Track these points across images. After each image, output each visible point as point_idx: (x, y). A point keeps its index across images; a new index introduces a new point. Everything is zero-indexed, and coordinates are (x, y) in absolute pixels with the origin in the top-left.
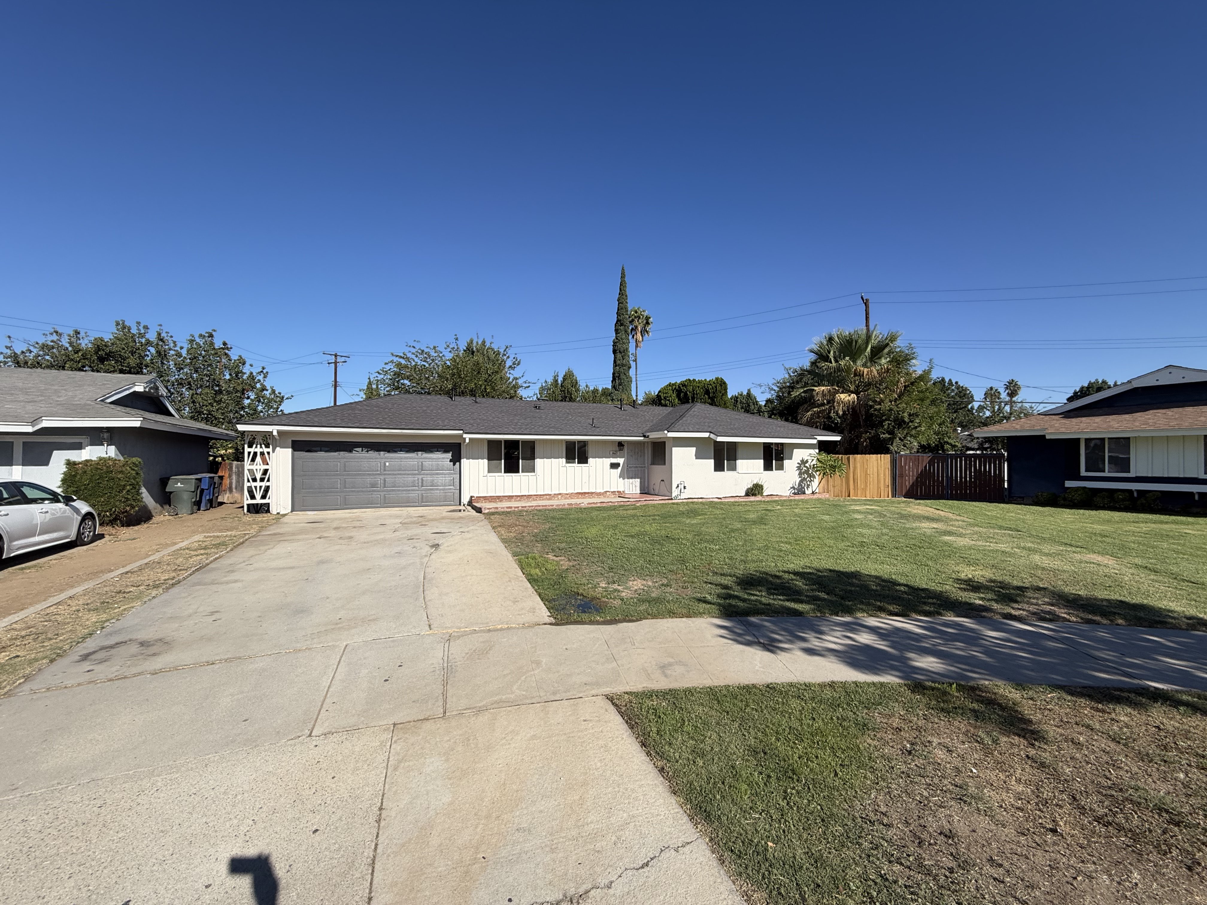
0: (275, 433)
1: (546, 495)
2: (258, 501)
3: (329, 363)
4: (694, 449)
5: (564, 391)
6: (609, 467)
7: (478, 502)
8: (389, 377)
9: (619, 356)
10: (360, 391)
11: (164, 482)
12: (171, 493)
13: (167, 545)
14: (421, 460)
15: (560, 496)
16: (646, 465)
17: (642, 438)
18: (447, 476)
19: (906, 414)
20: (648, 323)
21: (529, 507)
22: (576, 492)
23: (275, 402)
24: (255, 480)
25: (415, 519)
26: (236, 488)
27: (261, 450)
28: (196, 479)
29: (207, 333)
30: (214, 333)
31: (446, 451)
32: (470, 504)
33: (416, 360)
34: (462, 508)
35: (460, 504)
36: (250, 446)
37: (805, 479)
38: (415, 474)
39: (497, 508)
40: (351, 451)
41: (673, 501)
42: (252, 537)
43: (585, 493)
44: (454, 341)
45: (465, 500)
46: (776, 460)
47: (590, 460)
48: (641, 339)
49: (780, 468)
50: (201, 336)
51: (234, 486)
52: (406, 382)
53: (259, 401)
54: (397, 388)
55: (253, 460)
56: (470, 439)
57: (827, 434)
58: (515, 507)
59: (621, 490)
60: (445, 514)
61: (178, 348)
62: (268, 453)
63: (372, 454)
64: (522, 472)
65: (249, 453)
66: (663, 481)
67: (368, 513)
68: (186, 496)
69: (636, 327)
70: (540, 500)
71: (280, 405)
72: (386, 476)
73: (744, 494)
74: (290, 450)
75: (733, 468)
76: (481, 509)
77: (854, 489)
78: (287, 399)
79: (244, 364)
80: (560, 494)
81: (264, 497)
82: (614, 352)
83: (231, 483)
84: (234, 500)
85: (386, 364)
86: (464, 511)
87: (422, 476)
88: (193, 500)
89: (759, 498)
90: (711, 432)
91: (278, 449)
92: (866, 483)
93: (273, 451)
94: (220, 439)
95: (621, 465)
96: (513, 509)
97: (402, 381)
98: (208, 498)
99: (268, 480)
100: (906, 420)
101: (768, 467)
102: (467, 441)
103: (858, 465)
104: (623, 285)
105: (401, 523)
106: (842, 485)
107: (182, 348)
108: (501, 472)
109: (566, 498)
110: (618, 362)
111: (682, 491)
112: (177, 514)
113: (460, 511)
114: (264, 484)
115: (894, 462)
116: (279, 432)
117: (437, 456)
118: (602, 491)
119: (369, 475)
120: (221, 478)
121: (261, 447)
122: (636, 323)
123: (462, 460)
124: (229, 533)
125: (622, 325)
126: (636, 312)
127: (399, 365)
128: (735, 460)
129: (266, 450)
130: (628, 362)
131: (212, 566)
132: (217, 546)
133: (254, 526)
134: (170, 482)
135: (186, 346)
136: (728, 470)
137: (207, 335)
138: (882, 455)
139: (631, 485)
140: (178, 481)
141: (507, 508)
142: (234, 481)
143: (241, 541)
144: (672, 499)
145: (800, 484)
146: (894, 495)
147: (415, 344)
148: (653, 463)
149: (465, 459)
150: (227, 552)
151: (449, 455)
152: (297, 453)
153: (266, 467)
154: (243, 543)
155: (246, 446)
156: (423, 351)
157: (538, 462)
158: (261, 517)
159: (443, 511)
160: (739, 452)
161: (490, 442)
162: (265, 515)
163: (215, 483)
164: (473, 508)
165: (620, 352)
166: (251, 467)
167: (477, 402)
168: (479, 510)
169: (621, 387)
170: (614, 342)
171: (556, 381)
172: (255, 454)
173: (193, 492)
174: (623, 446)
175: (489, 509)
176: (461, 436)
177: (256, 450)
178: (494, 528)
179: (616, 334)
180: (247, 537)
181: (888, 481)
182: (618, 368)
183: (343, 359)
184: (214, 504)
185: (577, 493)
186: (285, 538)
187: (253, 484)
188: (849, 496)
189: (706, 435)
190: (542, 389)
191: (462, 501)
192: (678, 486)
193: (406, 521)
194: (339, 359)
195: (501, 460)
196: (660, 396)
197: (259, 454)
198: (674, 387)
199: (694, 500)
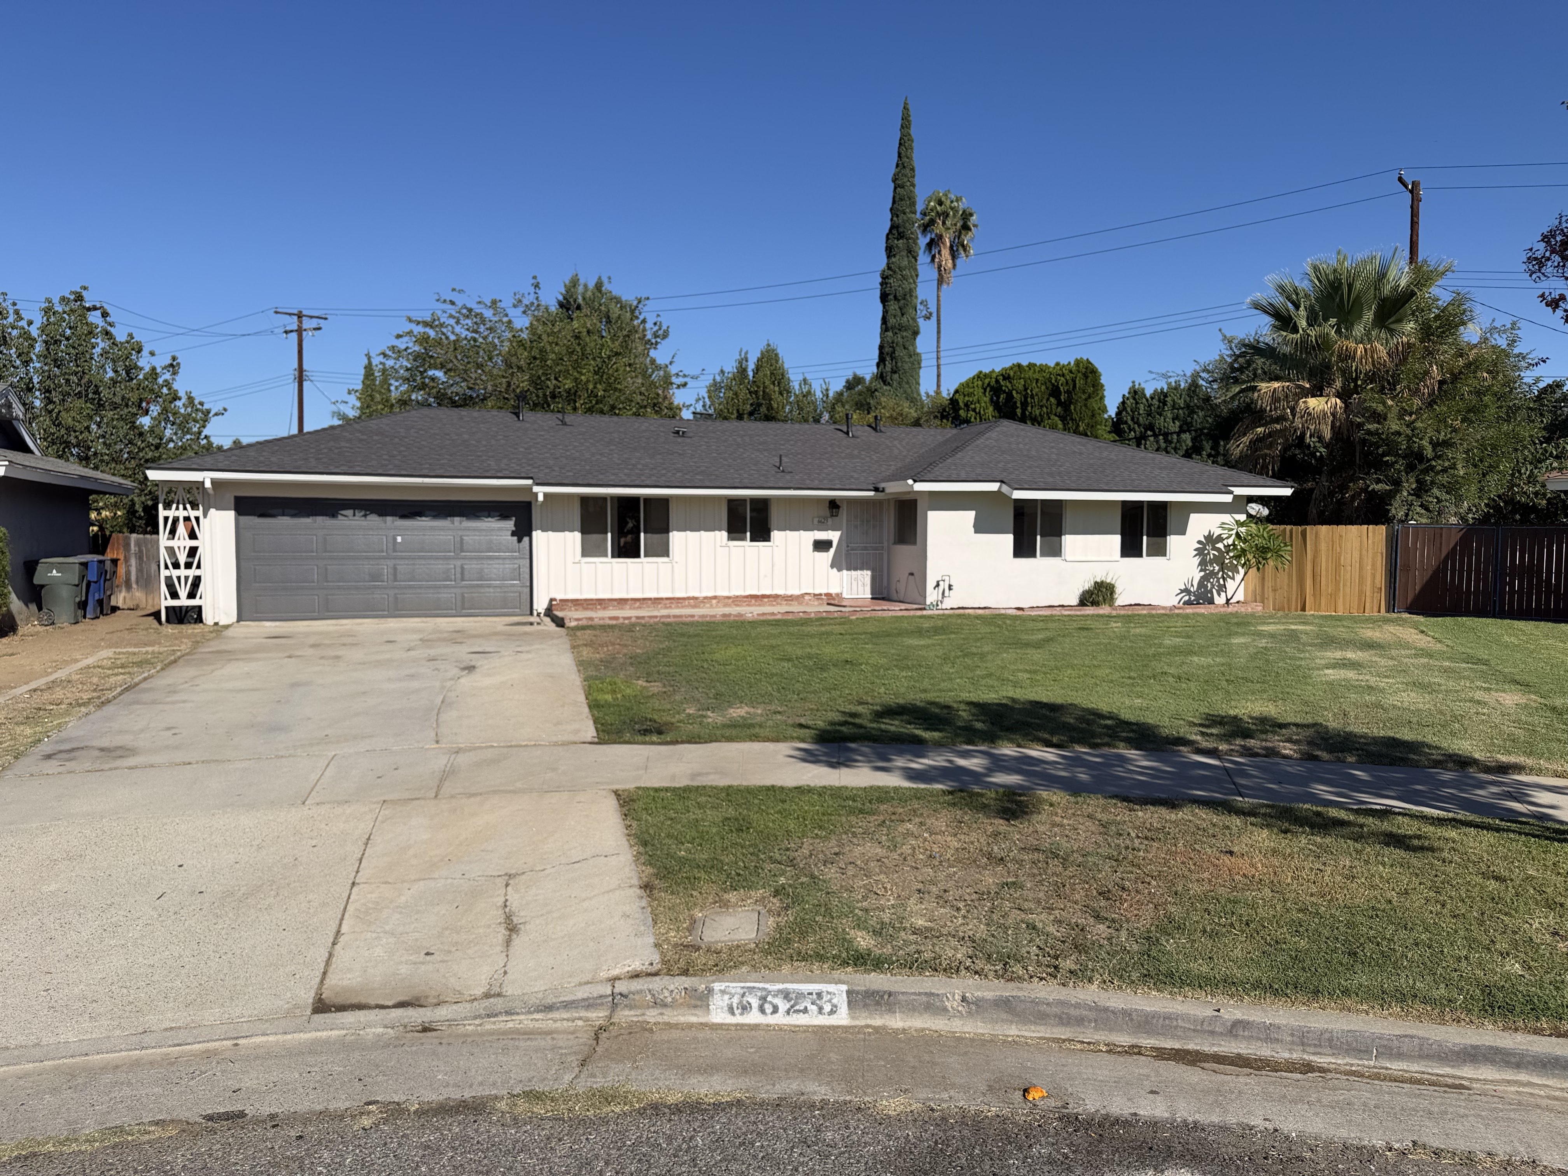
0: (208, 484)
1: (689, 598)
2: (183, 601)
3: (286, 332)
4: (973, 513)
5: (756, 392)
6: (811, 547)
7: (562, 610)
8: (405, 363)
9: (893, 306)
10: (349, 393)
11: (30, 568)
12: (42, 586)
13: (66, 663)
14: (460, 533)
15: (714, 601)
16: (886, 544)
17: (872, 493)
18: (508, 561)
19: (1425, 443)
20: (966, 228)
21: (651, 617)
22: (747, 593)
23: (195, 421)
24: (176, 566)
25: (445, 635)
26: (137, 582)
27: (185, 514)
28: (81, 564)
29: (72, 293)
30: (84, 293)
31: (504, 517)
32: (549, 612)
33: (458, 329)
34: (531, 619)
35: (531, 614)
36: (167, 506)
37: (1213, 574)
38: (449, 558)
39: (591, 619)
40: (334, 515)
41: (925, 613)
42: (187, 654)
43: (764, 596)
44: (532, 290)
45: (540, 605)
46: (1148, 536)
47: (776, 535)
48: (950, 264)
49: (1159, 550)
50: (63, 299)
51: (133, 578)
52: (439, 374)
53: (167, 420)
54: (423, 387)
55: (173, 532)
56: (546, 495)
57: (1261, 482)
58: (625, 618)
59: (834, 591)
60: (501, 628)
61: (23, 323)
62: (197, 519)
63: (374, 520)
64: (645, 556)
65: (166, 519)
66: (912, 574)
67: (366, 626)
68: (65, 593)
69: (940, 237)
70: (677, 607)
71: (204, 427)
72: (398, 562)
73: (1075, 601)
74: (231, 514)
75: (1055, 551)
76: (562, 619)
77: (1314, 595)
78: (216, 414)
79: (139, 351)
80: (715, 597)
81: (192, 595)
82: (884, 298)
83: (128, 573)
84: (135, 603)
85: (399, 336)
86: (538, 624)
87: (463, 562)
88: (78, 600)
89: (1104, 610)
90: (1002, 482)
91: (212, 511)
92: (1337, 583)
93: (205, 516)
94: (105, 493)
95: (835, 544)
96: (621, 621)
97: (431, 373)
98: (97, 597)
99: (199, 567)
100: (1429, 452)
101: (1130, 549)
102: (541, 498)
103: (1323, 546)
104: (904, 144)
105: (421, 640)
106: (1290, 586)
107: (30, 323)
108: (606, 556)
109: (725, 605)
110: (892, 321)
111: (947, 594)
112: (53, 623)
113: (531, 624)
114: (192, 573)
115: (1393, 544)
116: (213, 482)
117: (488, 524)
118: (797, 592)
119: (367, 558)
120: (115, 562)
121: (185, 509)
122: (939, 228)
123: (534, 533)
124: (150, 649)
125: (901, 236)
126: (940, 203)
127: (423, 340)
128: (1060, 535)
129: (193, 514)
130: (914, 320)
131: (143, 685)
132: (140, 664)
133: (185, 640)
134: (40, 568)
135: (39, 320)
136: (1042, 555)
137: (72, 297)
138: (1371, 527)
139: (854, 584)
140: (52, 566)
141: (611, 618)
142: (133, 570)
143: (173, 658)
144: (924, 609)
145: (1201, 584)
146: (1390, 608)
147: (454, 297)
148: (895, 543)
149: (539, 532)
150: (158, 672)
151: (510, 524)
152: (245, 520)
153: (194, 543)
154: (175, 661)
155: (161, 506)
156: (470, 310)
157: (677, 538)
158: (189, 629)
159: (498, 623)
160: (1068, 519)
161: (585, 500)
162: (196, 626)
163: (106, 572)
164: (553, 620)
165: (896, 298)
166: (170, 543)
167: (564, 423)
168: (560, 623)
169: (896, 376)
170: (885, 277)
171: (742, 371)
172: (176, 520)
173: (77, 586)
174: (838, 507)
175: (577, 620)
176: (529, 489)
177: (177, 514)
178: (573, 647)
179: (889, 257)
180: (179, 654)
181: (1380, 579)
182: (890, 334)
183: (314, 323)
184: (105, 609)
185: (747, 597)
186: (238, 657)
187: (175, 573)
188: (1303, 609)
189: (994, 487)
190: (715, 387)
191: (535, 607)
192: (938, 585)
193: (430, 637)
194: (307, 324)
195: (606, 533)
196: (957, 401)
197: (181, 520)
198: (987, 381)
199: (967, 611)
